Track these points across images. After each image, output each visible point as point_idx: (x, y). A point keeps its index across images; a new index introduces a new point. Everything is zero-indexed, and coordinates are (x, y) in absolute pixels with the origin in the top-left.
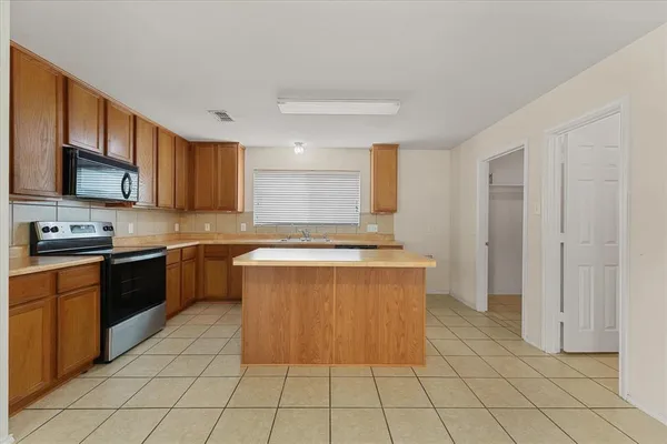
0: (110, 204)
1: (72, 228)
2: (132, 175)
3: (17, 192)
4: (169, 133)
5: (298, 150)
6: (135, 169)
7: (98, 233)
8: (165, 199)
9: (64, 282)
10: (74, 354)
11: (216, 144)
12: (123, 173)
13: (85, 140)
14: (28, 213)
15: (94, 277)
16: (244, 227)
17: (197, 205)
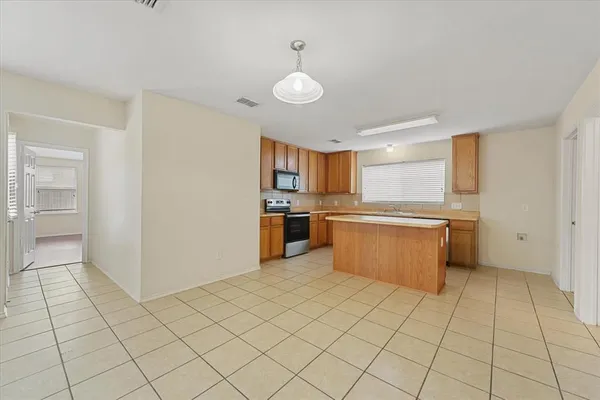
0: (289, 191)
1: (278, 202)
2: (297, 177)
3: (262, 190)
4: (314, 152)
5: (390, 150)
6: (298, 174)
7: (285, 204)
8: (313, 188)
9: (273, 221)
10: (278, 251)
11: (339, 153)
12: (292, 177)
13: (280, 165)
14: (266, 196)
15: (281, 222)
16: (356, 203)
17: (329, 190)
